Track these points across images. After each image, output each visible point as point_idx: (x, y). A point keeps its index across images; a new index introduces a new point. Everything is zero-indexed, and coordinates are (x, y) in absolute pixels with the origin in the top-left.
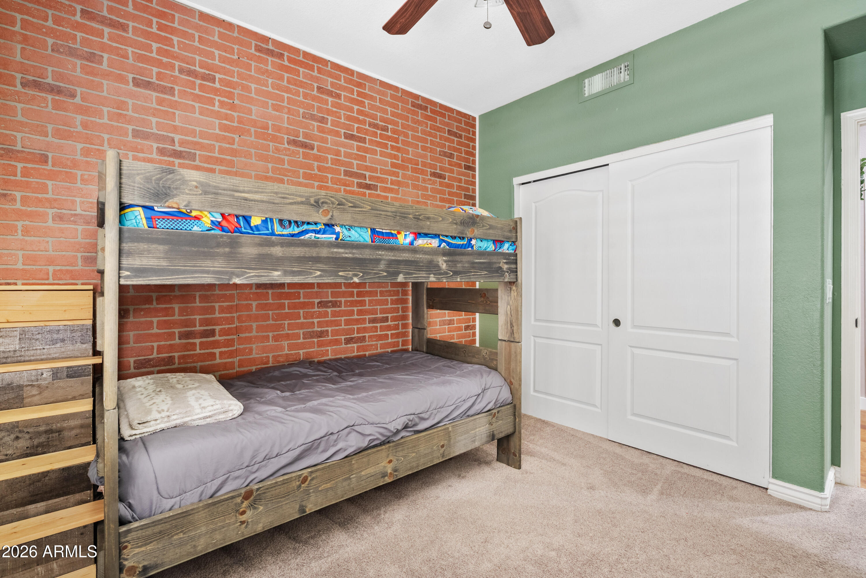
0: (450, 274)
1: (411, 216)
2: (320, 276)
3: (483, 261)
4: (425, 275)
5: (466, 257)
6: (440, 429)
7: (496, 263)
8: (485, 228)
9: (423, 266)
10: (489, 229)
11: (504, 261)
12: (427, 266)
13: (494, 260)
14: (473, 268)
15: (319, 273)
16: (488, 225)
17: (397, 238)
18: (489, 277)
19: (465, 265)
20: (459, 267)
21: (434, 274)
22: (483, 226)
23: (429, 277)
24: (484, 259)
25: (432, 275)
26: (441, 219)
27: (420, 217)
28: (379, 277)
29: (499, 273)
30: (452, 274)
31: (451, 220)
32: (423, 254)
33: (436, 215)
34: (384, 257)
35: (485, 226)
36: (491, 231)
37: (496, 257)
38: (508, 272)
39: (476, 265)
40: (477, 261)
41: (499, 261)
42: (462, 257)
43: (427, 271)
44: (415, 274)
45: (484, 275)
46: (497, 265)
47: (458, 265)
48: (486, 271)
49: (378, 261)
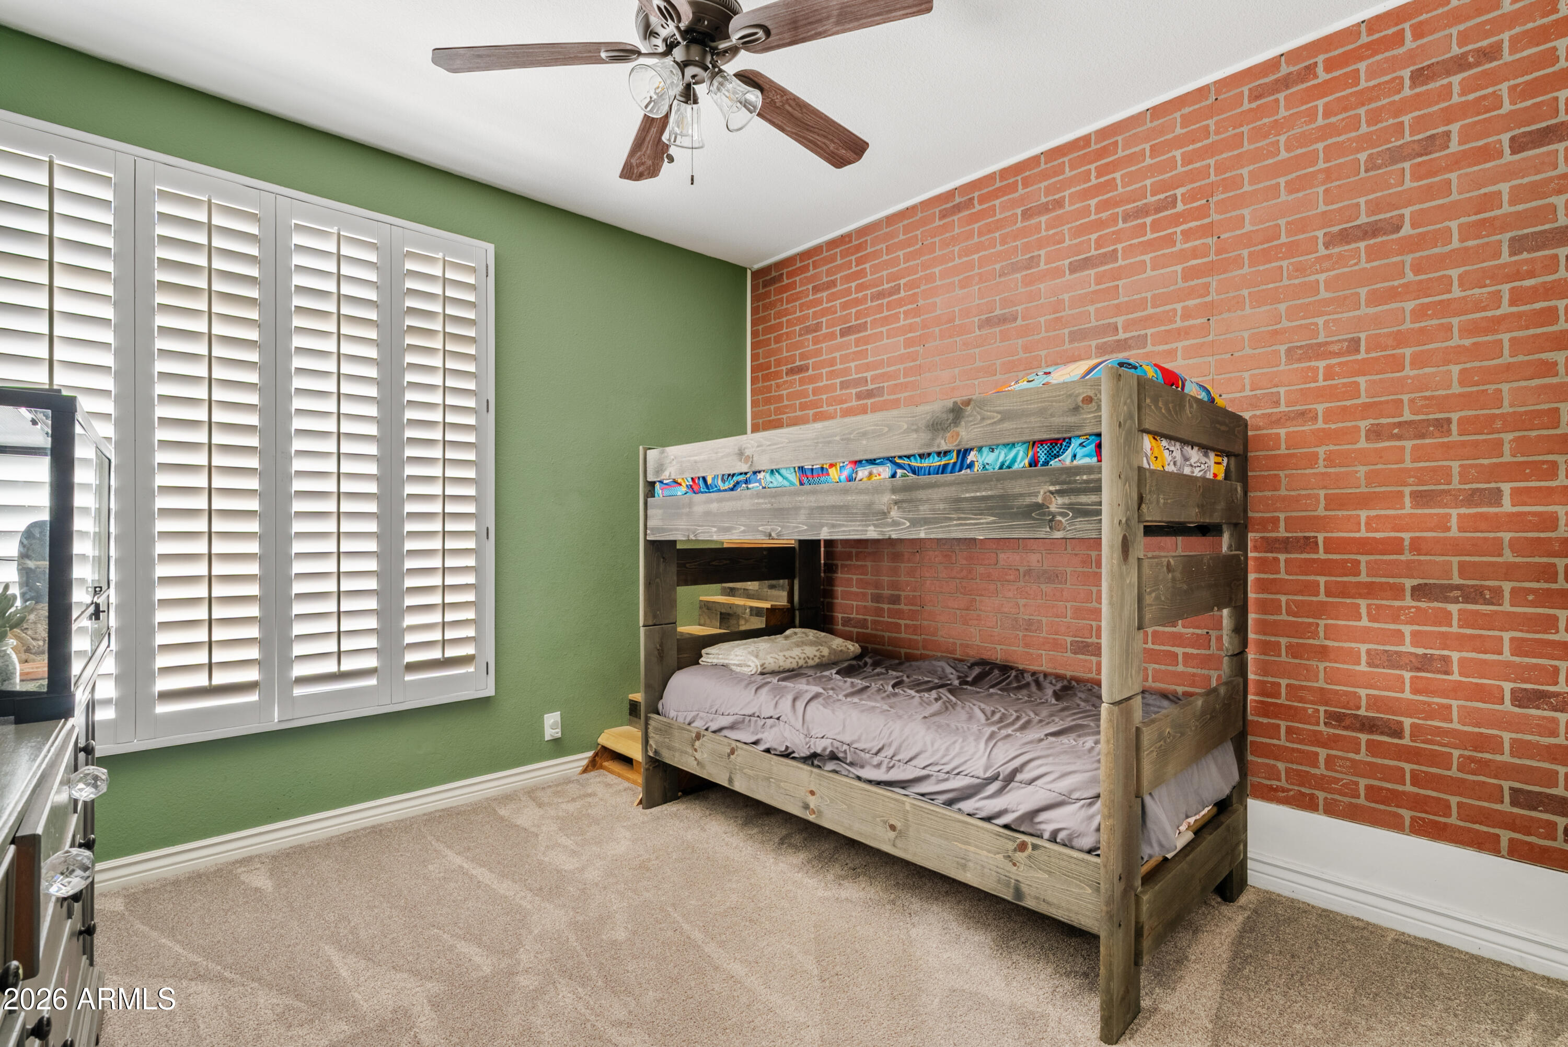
0: (904, 524)
1: (838, 438)
2: (744, 532)
3: (984, 493)
4: (860, 528)
5: (940, 490)
6: (898, 797)
7: (1021, 495)
8: (989, 422)
9: (856, 514)
10: (1001, 420)
11: (1052, 488)
12: (864, 514)
13: (1017, 490)
14: (958, 510)
15: (743, 528)
16: (998, 412)
17: (828, 474)
18: (1002, 527)
19: (937, 506)
20: (925, 511)
21: (875, 526)
22: (983, 419)
23: (867, 531)
24: (985, 490)
25: (872, 528)
26: (886, 429)
27: (852, 436)
28: (799, 532)
29: (1034, 519)
30: (908, 524)
31: (905, 426)
32: (857, 493)
33: (877, 425)
34: (805, 504)
35: (989, 418)
36: (1007, 425)
37: (1023, 482)
38: (1064, 515)
39: (965, 505)
40: (967, 495)
41: (1032, 490)
42: (930, 491)
43: (862, 521)
44: (846, 526)
45: (988, 523)
46: (1028, 500)
47: (921, 508)
48: (992, 515)
49: (797, 509)
